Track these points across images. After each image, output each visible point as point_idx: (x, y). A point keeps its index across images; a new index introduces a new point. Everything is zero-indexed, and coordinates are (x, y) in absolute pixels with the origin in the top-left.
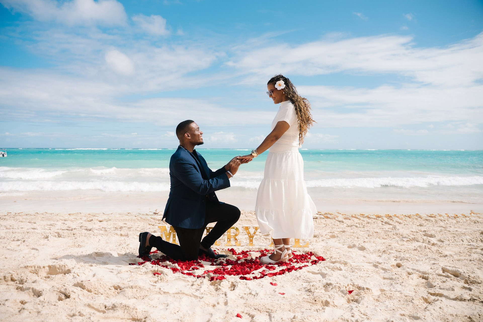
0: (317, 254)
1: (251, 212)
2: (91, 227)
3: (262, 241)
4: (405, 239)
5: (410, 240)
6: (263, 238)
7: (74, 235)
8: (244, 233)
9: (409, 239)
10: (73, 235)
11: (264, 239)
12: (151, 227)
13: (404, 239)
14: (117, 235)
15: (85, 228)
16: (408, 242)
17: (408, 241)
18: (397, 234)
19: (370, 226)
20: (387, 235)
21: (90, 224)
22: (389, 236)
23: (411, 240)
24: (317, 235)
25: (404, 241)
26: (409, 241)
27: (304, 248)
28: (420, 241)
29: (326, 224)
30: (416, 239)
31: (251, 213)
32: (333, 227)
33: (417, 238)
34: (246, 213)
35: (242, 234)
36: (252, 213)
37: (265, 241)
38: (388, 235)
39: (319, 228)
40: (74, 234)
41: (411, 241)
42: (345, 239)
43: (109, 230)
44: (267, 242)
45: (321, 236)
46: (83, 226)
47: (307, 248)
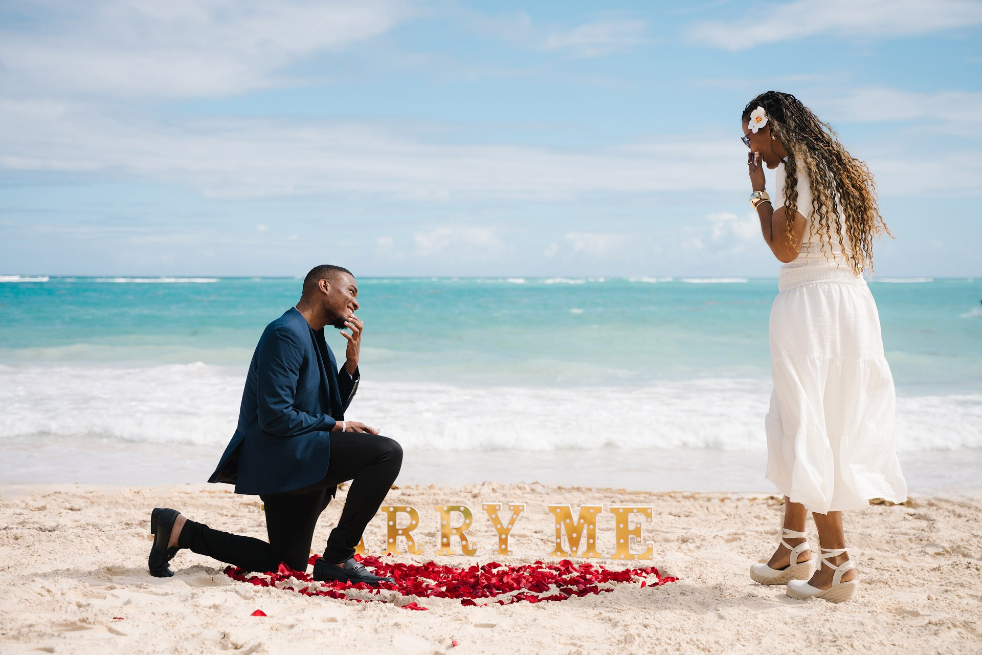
0: (667, 570)
1: (520, 486)
2: (54, 524)
3: (534, 547)
4: (931, 550)
5: (944, 552)
6: (537, 540)
7: (16, 541)
8: (492, 531)
9: (942, 550)
10: (13, 541)
11: (540, 542)
12: (228, 521)
13: (929, 550)
14: (140, 538)
15: (37, 526)
16: (939, 557)
17: (939, 554)
18: (921, 540)
19: (858, 522)
20: (892, 543)
21: (45, 516)
22: (897, 544)
23: (947, 552)
24: (691, 537)
25: (927, 555)
26: (943, 555)
27: (640, 560)
28: (973, 554)
29: (732, 514)
30: (963, 550)
31: (520, 488)
32: (747, 522)
33: (965, 548)
34: (505, 488)
35: (486, 534)
36: (525, 488)
37: (543, 547)
38: (895, 541)
39: (705, 523)
40: (17, 539)
41: (948, 555)
42: (757, 544)
43: (109, 528)
44: (547, 549)
45: (701, 539)
46: (27, 520)
47: (649, 561)
